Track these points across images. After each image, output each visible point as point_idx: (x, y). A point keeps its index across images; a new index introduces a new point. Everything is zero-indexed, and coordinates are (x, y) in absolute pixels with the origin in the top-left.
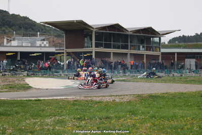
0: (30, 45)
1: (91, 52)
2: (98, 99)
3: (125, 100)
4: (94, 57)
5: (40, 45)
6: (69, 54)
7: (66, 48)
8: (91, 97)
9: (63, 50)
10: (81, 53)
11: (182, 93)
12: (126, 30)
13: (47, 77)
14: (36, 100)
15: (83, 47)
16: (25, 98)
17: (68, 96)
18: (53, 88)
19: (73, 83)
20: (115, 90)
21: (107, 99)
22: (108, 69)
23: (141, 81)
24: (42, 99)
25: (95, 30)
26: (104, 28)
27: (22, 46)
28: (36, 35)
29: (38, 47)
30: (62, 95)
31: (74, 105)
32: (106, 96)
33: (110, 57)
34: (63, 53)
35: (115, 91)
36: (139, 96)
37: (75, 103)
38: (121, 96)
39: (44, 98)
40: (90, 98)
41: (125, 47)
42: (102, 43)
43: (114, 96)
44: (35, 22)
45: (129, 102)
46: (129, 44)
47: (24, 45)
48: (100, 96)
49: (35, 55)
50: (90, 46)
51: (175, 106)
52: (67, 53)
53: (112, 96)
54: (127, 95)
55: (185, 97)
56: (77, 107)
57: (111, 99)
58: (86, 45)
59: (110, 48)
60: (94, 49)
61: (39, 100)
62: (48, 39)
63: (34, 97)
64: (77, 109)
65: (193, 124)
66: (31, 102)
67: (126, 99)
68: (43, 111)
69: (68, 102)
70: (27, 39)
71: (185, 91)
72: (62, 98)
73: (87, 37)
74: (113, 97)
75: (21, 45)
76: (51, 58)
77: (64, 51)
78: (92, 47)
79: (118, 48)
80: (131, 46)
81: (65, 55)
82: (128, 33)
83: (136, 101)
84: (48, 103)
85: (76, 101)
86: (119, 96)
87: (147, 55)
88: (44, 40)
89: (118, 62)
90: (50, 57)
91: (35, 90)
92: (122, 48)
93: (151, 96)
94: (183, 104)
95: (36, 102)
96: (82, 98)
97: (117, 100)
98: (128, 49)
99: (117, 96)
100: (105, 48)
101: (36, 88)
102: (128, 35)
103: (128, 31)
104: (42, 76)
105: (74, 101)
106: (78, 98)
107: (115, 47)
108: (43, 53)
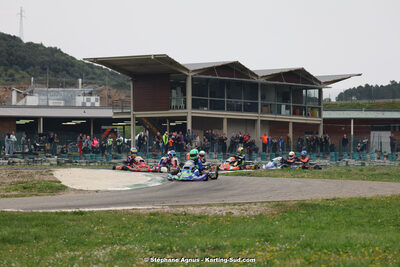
0: (62, 103)
1: (185, 118)
2: (197, 211)
3: (252, 213)
4: (189, 127)
5: (83, 104)
6: (140, 122)
7: (135, 110)
8: (183, 206)
9: (129, 113)
10: (164, 120)
11: (365, 199)
12: (252, 73)
13: (98, 168)
14: (75, 213)
15: (169, 108)
16: (54, 208)
17: (138, 205)
18: (109, 189)
19: (149, 179)
20: (230, 193)
21: (216, 210)
22: (219, 151)
23: (283, 176)
24: (87, 210)
25: (191, 74)
26: (210, 70)
27: (48, 107)
28: (74, 85)
29: (79, 107)
30: (127, 203)
31: (150, 222)
32: (215, 205)
33: (221, 128)
34: (129, 119)
35: (232, 195)
36: (279, 205)
37: (153, 218)
38: (243, 204)
39: (91, 209)
40: (181, 209)
41: (253, 108)
42: (206, 100)
43: (229, 204)
44: (73, 58)
45: (260, 218)
46: (259, 101)
47: (51, 103)
48: (203, 205)
49: (73, 123)
50: (183, 105)
51: (351, 225)
52: (137, 119)
53: (224, 205)
54: (255, 203)
55: (369, 207)
56: (156, 226)
57: (224, 211)
58: (173, 104)
59: (222, 109)
60: (190, 113)
61: (81, 213)
62: (98, 93)
63: (70, 207)
64: (157, 231)
65: (386, 259)
66: (66, 217)
67: (254, 210)
68: (89, 233)
69: (139, 216)
70: (58, 92)
71: (369, 195)
72: (126, 208)
73: (175, 89)
74: (227, 207)
75: (45, 103)
76: (105, 130)
77: (131, 116)
78: (185, 108)
79: (239, 109)
80: (263, 105)
81: (132, 123)
82: (256, 80)
83: (273, 214)
84: (99, 219)
85: (154, 214)
86: (240, 204)
87: (294, 123)
88: (91, 94)
89: (237, 137)
90: (103, 127)
91: (72, 194)
92: (246, 111)
93: (303, 205)
94: (366, 220)
95: (76, 217)
96: (167, 209)
97: (236, 213)
98: (257, 111)
99: (235, 204)
100: (211, 109)
101: (75, 190)
102: (256, 84)
103: (257, 76)
104: (88, 165)
105: (151, 214)
106: (158, 208)
107: (231, 108)
108: (88, 119)
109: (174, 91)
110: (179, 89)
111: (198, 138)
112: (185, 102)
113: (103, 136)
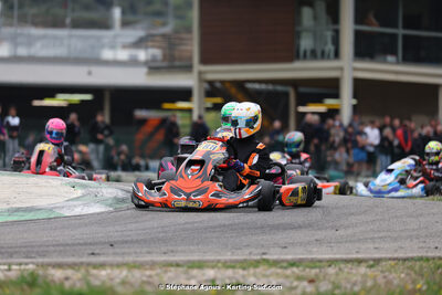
7: (204, 60)
15: (293, 55)
33: (433, 112)
42: (394, 36)
49: (60, 102)
50: (330, 47)
58: (306, 43)
60: (348, 68)
76: (143, 122)
78: (337, 55)
90: (140, 114)
100: (405, 59)
109: (307, 12)
110: (321, 7)
111: (368, 130)
112: (336, 41)
113: (140, 136)
